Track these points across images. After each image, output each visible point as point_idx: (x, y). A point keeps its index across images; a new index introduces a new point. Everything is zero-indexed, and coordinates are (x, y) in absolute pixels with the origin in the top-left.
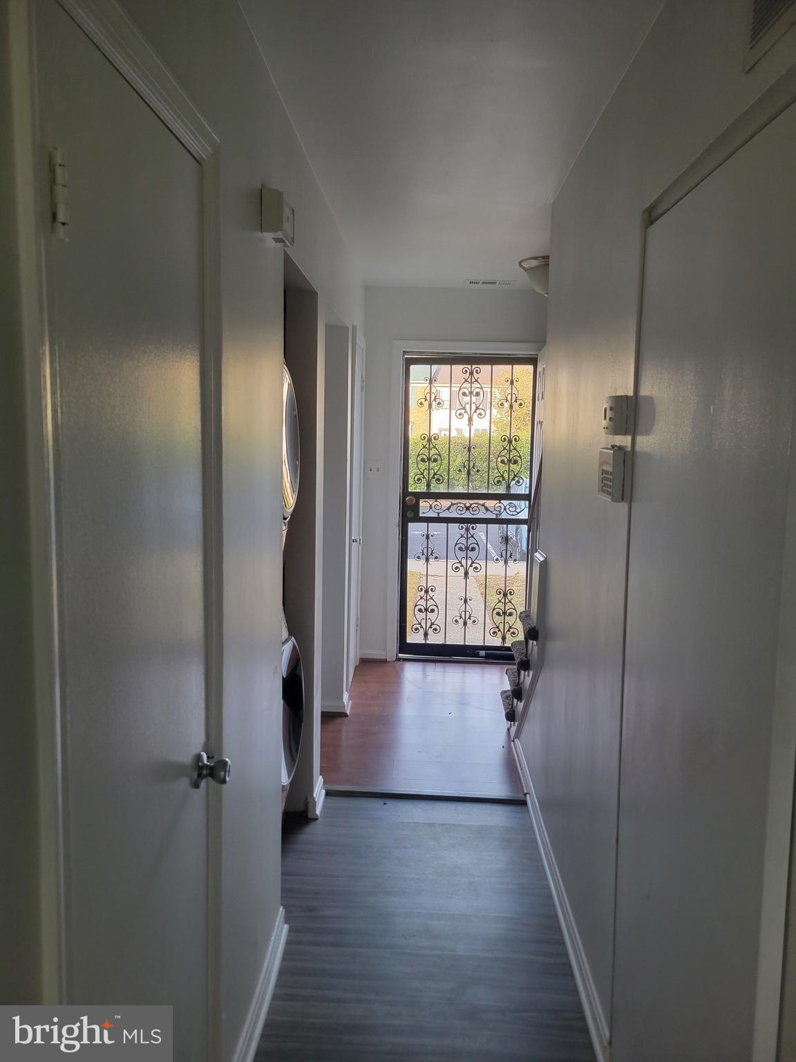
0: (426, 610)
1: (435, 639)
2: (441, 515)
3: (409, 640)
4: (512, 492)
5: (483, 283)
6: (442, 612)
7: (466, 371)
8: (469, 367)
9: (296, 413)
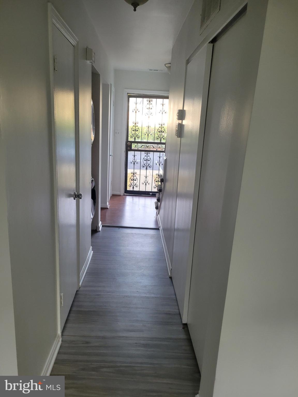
0: (134, 180)
1: (136, 189)
2: (139, 149)
3: (128, 189)
4: (162, 142)
5: (154, 70)
6: (139, 181)
7: (148, 101)
8: (149, 99)
9: (94, 112)
